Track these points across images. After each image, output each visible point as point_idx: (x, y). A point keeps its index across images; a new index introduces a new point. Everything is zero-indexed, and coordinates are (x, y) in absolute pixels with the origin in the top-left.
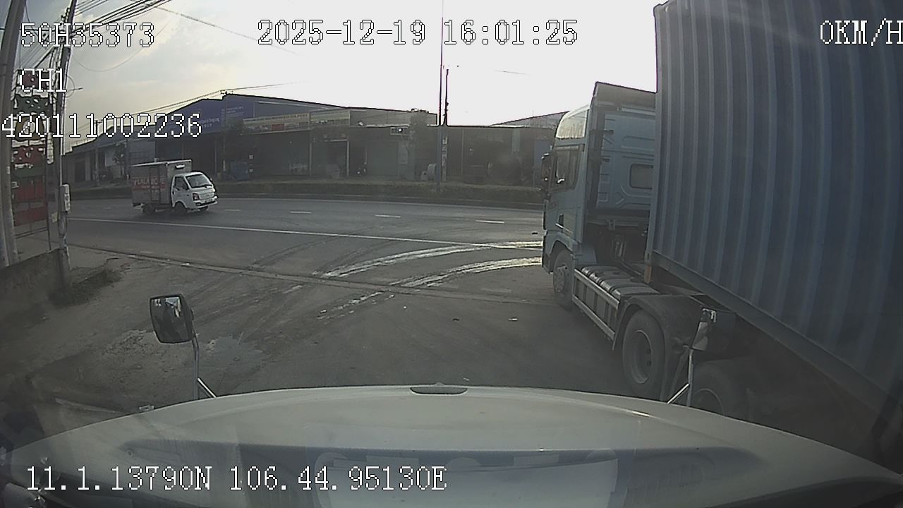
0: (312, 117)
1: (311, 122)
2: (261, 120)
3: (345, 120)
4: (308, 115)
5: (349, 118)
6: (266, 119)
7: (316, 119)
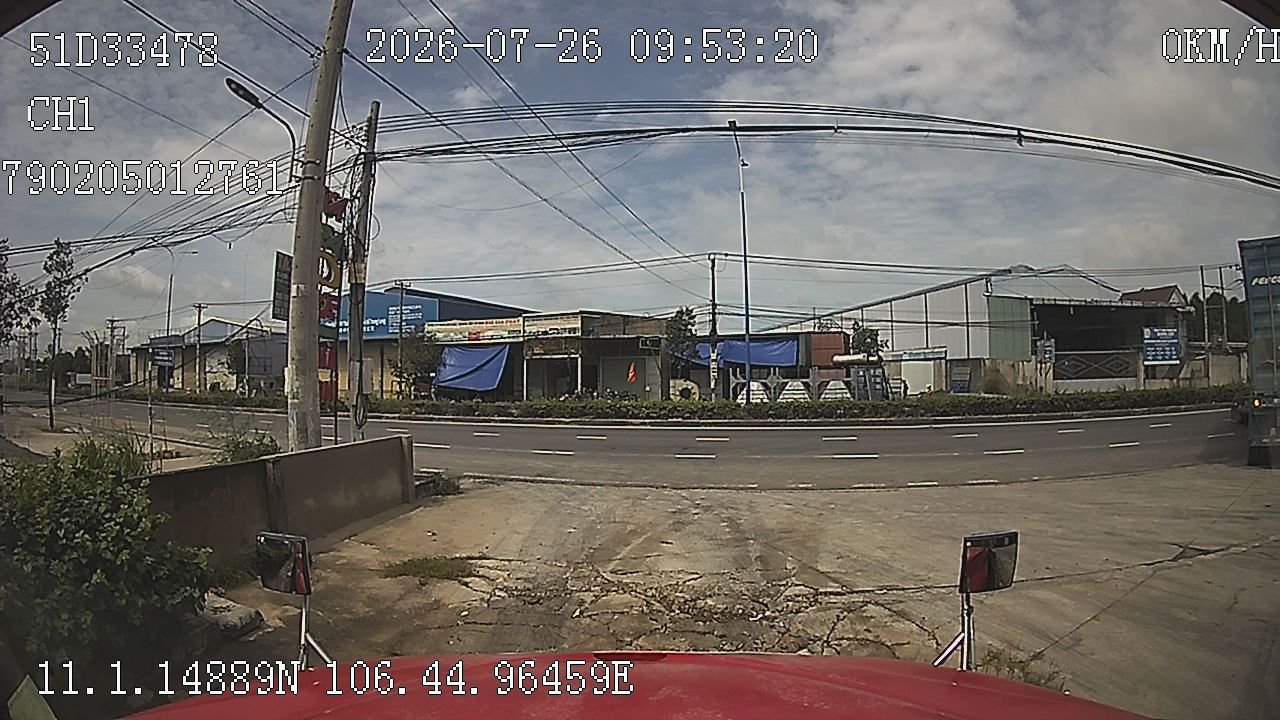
0: (526, 323)
1: (524, 332)
2: (454, 325)
3: (575, 329)
4: (521, 319)
5: (579, 326)
6: (460, 324)
7: (533, 328)
